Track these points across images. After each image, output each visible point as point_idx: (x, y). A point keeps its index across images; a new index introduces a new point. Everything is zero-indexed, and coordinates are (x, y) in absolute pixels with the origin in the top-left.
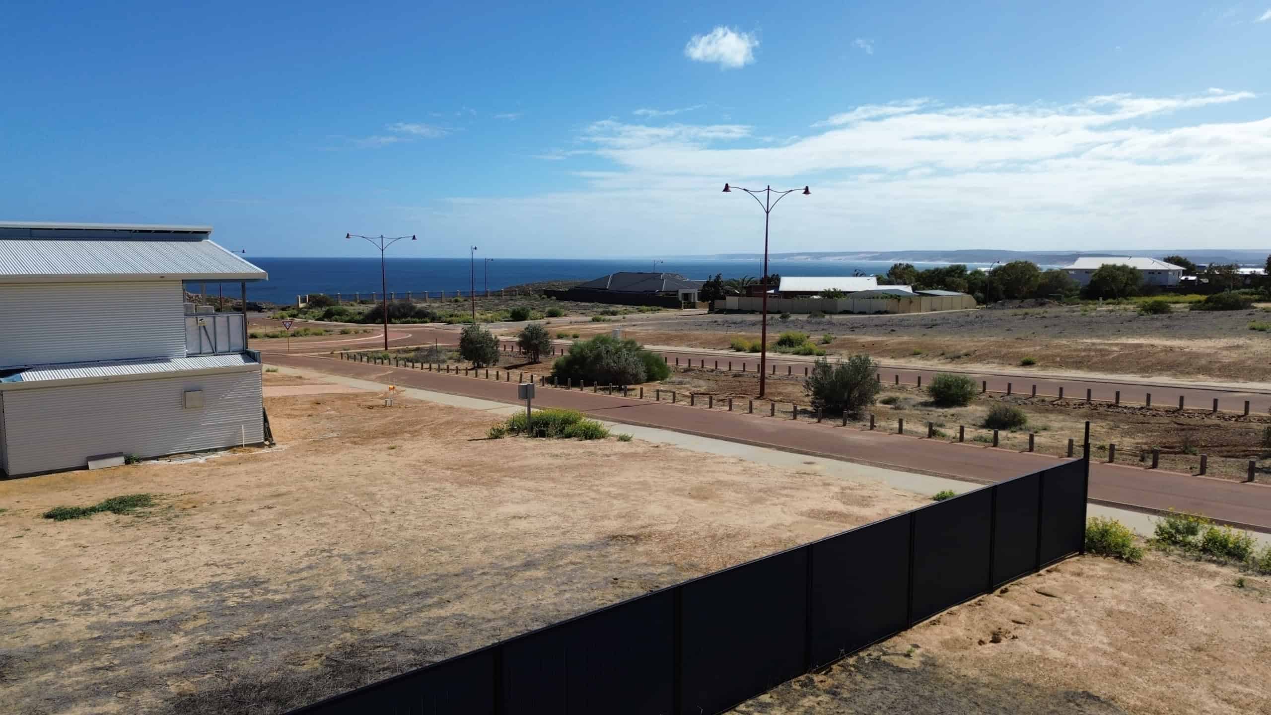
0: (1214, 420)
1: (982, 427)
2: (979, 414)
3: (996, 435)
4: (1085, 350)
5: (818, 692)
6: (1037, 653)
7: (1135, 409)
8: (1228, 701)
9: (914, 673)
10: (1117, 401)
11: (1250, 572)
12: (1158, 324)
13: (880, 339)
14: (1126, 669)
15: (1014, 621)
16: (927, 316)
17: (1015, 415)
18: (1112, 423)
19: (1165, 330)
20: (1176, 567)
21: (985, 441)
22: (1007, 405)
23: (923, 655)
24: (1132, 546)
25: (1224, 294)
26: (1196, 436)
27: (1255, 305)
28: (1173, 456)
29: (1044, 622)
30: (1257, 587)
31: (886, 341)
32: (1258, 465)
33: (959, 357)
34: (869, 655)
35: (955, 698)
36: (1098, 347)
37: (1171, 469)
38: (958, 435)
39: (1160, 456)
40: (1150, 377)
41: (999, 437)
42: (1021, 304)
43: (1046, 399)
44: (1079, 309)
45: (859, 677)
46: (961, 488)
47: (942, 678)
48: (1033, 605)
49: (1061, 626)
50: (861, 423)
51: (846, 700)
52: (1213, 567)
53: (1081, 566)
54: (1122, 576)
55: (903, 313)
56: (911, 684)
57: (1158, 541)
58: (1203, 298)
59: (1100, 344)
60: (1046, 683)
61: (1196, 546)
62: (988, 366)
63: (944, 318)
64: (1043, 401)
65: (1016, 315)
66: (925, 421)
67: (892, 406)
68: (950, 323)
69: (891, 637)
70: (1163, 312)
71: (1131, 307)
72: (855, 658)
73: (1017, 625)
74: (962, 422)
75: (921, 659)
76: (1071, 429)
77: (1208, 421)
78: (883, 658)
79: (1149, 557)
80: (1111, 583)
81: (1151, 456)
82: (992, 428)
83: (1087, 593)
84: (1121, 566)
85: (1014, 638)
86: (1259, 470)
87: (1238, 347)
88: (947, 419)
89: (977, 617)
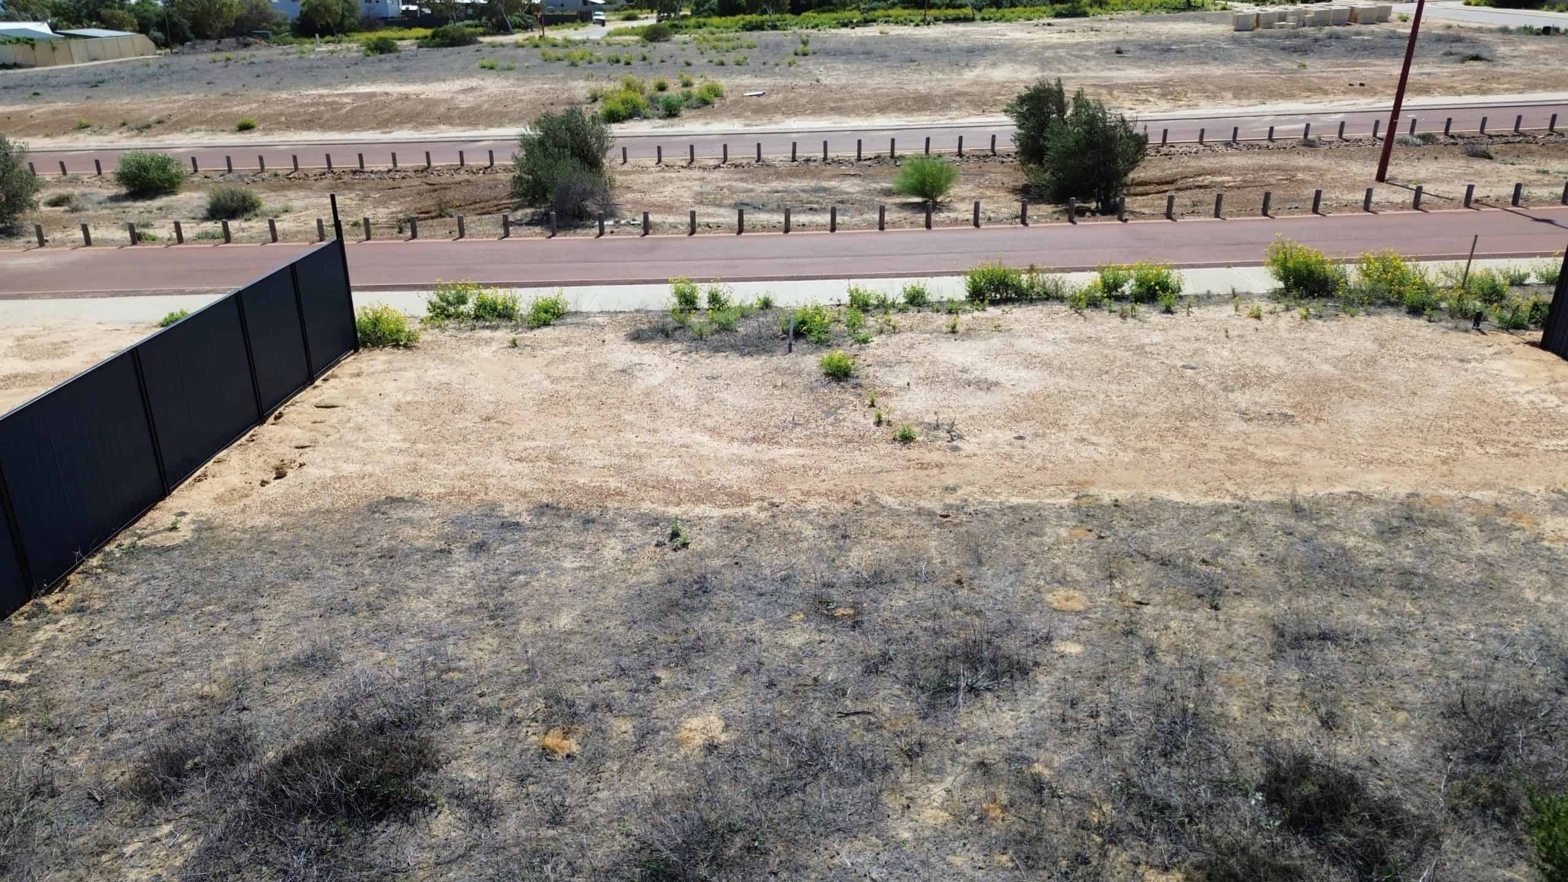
0: (463, 176)
1: (206, 219)
2: (196, 203)
3: (225, 227)
4: (312, 105)
5: (55, 617)
6: (330, 473)
7: (382, 172)
8: (520, 460)
9: (187, 546)
10: (362, 166)
11: (520, 330)
12: (387, 66)
13: (18, 108)
14: (424, 460)
15: (297, 448)
16: (86, 68)
17: (244, 199)
18: (361, 193)
19: (397, 73)
20: (453, 342)
21: (214, 237)
22: (232, 186)
23: (194, 522)
24: (407, 330)
25: (450, 27)
26: (450, 195)
27: (481, 39)
28: (430, 222)
29: (331, 438)
30: (528, 343)
31: (29, 111)
32: (511, 219)
33: (148, 127)
34: (120, 545)
35: (245, 555)
36: (328, 100)
37: (431, 237)
38: (175, 235)
39: (418, 223)
40: (390, 132)
41: (231, 229)
42: (219, 47)
43: (279, 172)
44: (293, 50)
45: (112, 578)
46: (194, 304)
47: (224, 540)
48: (315, 422)
49: (350, 437)
50: (22, 240)
51: (100, 611)
52: (487, 333)
53: (359, 365)
54: (402, 365)
55: (45, 65)
56: (186, 560)
57: (432, 318)
58: (428, 32)
59: (329, 96)
60: (346, 503)
61: (469, 315)
62: (193, 135)
63: (113, 70)
64: (276, 175)
65: (215, 62)
66: (121, 223)
67: (66, 208)
68: (123, 78)
69: (144, 514)
70: (390, 51)
71: (354, 46)
72: (99, 556)
73: (301, 451)
74: (175, 217)
75: (193, 527)
76: (314, 207)
77: (458, 178)
78: (140, 543)
79: (425, 337)
80: (393, 375)
81: (409, 225)
82: (220, 219)
83: (370, 392)
84: (400, 353)
85: (301, 465)
86: (513, 223)
87: (472, 89)
88: (153, 215)
89: (252, 456)
